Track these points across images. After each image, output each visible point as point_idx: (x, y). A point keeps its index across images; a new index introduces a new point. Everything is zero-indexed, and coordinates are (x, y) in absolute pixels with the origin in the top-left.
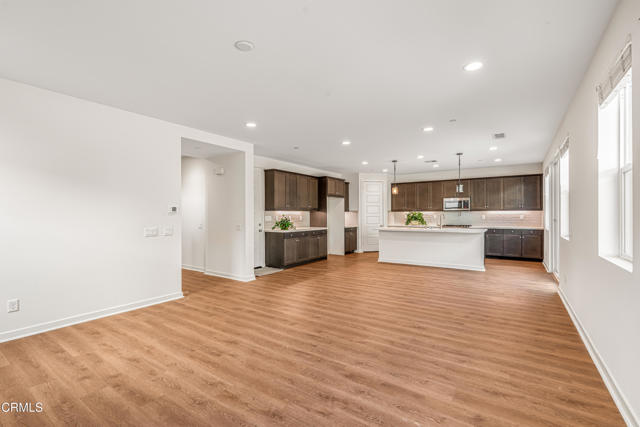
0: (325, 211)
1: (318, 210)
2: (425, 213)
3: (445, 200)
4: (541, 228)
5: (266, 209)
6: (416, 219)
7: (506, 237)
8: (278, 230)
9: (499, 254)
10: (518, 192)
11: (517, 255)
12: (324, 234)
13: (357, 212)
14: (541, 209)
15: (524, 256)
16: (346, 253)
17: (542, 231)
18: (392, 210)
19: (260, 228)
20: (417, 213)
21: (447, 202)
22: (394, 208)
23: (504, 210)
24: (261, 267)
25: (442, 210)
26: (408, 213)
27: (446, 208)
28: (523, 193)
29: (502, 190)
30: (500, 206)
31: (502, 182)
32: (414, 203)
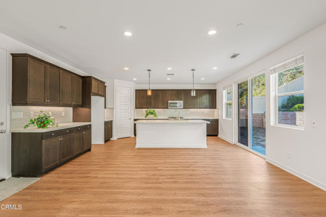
0: (90, 107)
1: (82, 107)
2: (156, 110)
3: (169, 102)
5: (14, 104)
6: (152, 114)
8: (34, 129)
10: (205, 99)
12: (88, 128)
13: (113, 109)
16: (105, 142)
17: (218, 120)
18: (136, 108)
19: (3, 128)
20: (152, 110)
21: (170, 103)
22: (137, 106)
23: (200, 108)
24: (4, 180)
25: (168, 108)
26: (146, 110)
27: (170, 107)
28: (208, 99)
29: (198, 97)
30: (198, 106)
31: (198, 93)
32: (151, 103)
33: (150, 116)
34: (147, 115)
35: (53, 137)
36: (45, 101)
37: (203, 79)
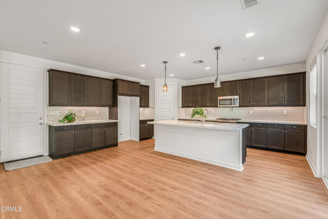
0: (117, 107)
1: (113, 106)
3: (219, 98)
4: (305, 123)
5: (50, 105)
6: (198, 113)
7: (269, 130)
9: (263, 146)
10: (283, 91)
11: (280, 148)
13: (154, 108)
14: (304, 105)
15: (287, 149)
16: (141, 140)
17: (306, 127)
18: (182, 107)
19: (42, 121)
20: (199, 109)
21: (220, 100)
22: (184, 105)
23: (268, 106)
24: (43, 156)
25: (217, 106)
26: (193, 109)
27: (220, 105)
28: (286, 90)
29: (267, 89)
30: (265, 102)
31: (267, 82)
32: (197, 101)
33: (197, 117)
34: (193, 115)
35: (66, 130)
36: (69, 102)
37: (261, 58)
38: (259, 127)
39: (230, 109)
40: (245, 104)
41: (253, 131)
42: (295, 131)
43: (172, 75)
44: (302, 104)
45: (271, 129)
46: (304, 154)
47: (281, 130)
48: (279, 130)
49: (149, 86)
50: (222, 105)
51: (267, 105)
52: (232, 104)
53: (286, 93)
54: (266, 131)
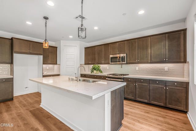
3: (111, 56)
6: (95, 69)
7: (152, 87)
9: (146, 101)
10: (164, 48)
11: (162, 104)
13: (60, 64)
14: (185, 61)
15: (168, 106)
17: (187, 84)
20: (96, 66)
21: (112, 58)
22: (86, 63)
25: (109, 64)
27: (111, 62)
28: (167, 48)
29: (149, 47)
30: (148, 60)
31: (149, 40)
32: (95, 59)
38: (142, 82)
39: (120, 66)
40: (131, 61)
41: (137, 87)
42: (176, 88)
43: (71, 37)
44: (183, 60)
45: (153, 85)
46: (186, 112)
47: (163, 86)
48: (161, 86)
49: (57, 47)
50: (112, 62)
51: (149, 62)
52: (120, 62)
53: (167, 51)
54: (148, 87)
